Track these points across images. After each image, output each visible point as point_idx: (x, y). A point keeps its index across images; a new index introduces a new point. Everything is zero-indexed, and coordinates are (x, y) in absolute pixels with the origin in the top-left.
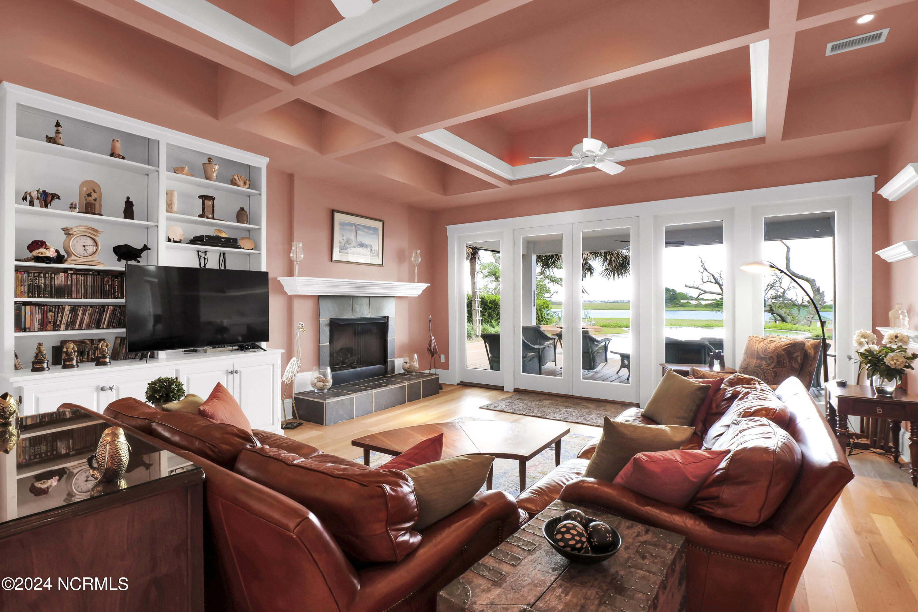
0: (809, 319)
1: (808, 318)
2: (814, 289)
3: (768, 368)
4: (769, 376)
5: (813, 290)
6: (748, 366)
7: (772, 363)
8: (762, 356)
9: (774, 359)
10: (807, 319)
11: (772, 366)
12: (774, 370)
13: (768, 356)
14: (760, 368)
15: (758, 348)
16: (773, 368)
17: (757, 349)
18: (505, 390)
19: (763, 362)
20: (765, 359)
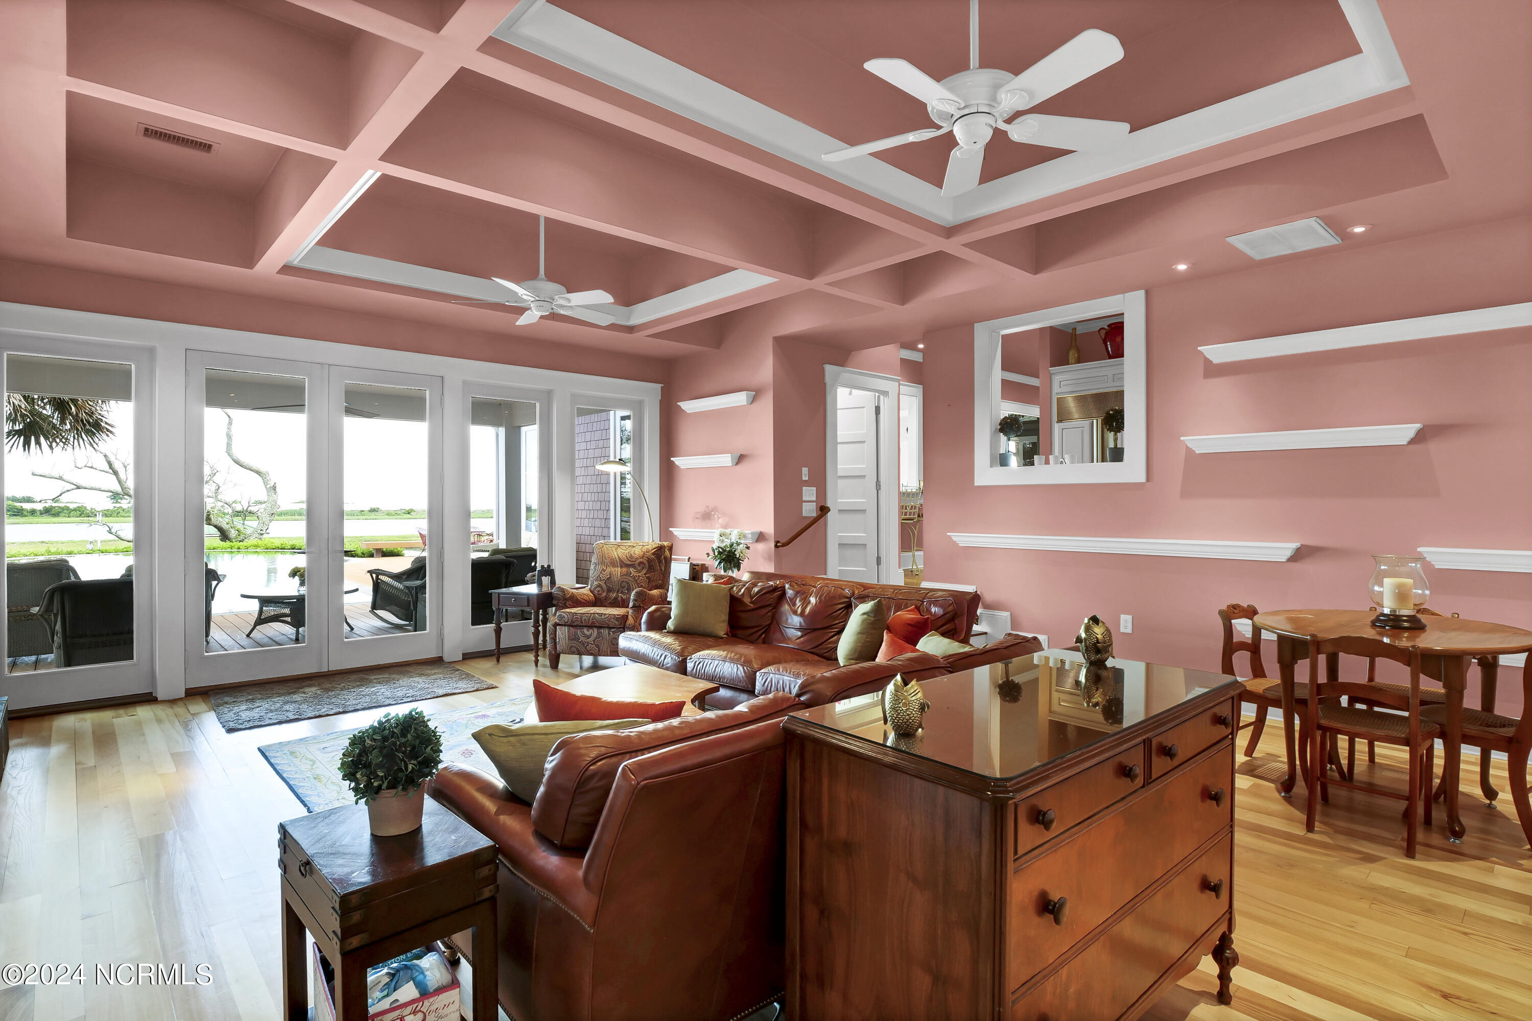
0: (261, 532)
1: (261, 530)
2: (268, 486)
3: (640, 574)
4: (642, 582)
5: (266, 488)
6: (610, 577)
7: (643, 568)
8: (629, 563)
9: (645, 565)
10: (259, 531)
11: (644, 571)
12: (647, 576)
13: (638, 561)
14: (629, 576)
15: (619, 555)
16: (645, 574)
17: (619, 557)
18: (159, 699)
19: (631, 570)
20: (633, 566)
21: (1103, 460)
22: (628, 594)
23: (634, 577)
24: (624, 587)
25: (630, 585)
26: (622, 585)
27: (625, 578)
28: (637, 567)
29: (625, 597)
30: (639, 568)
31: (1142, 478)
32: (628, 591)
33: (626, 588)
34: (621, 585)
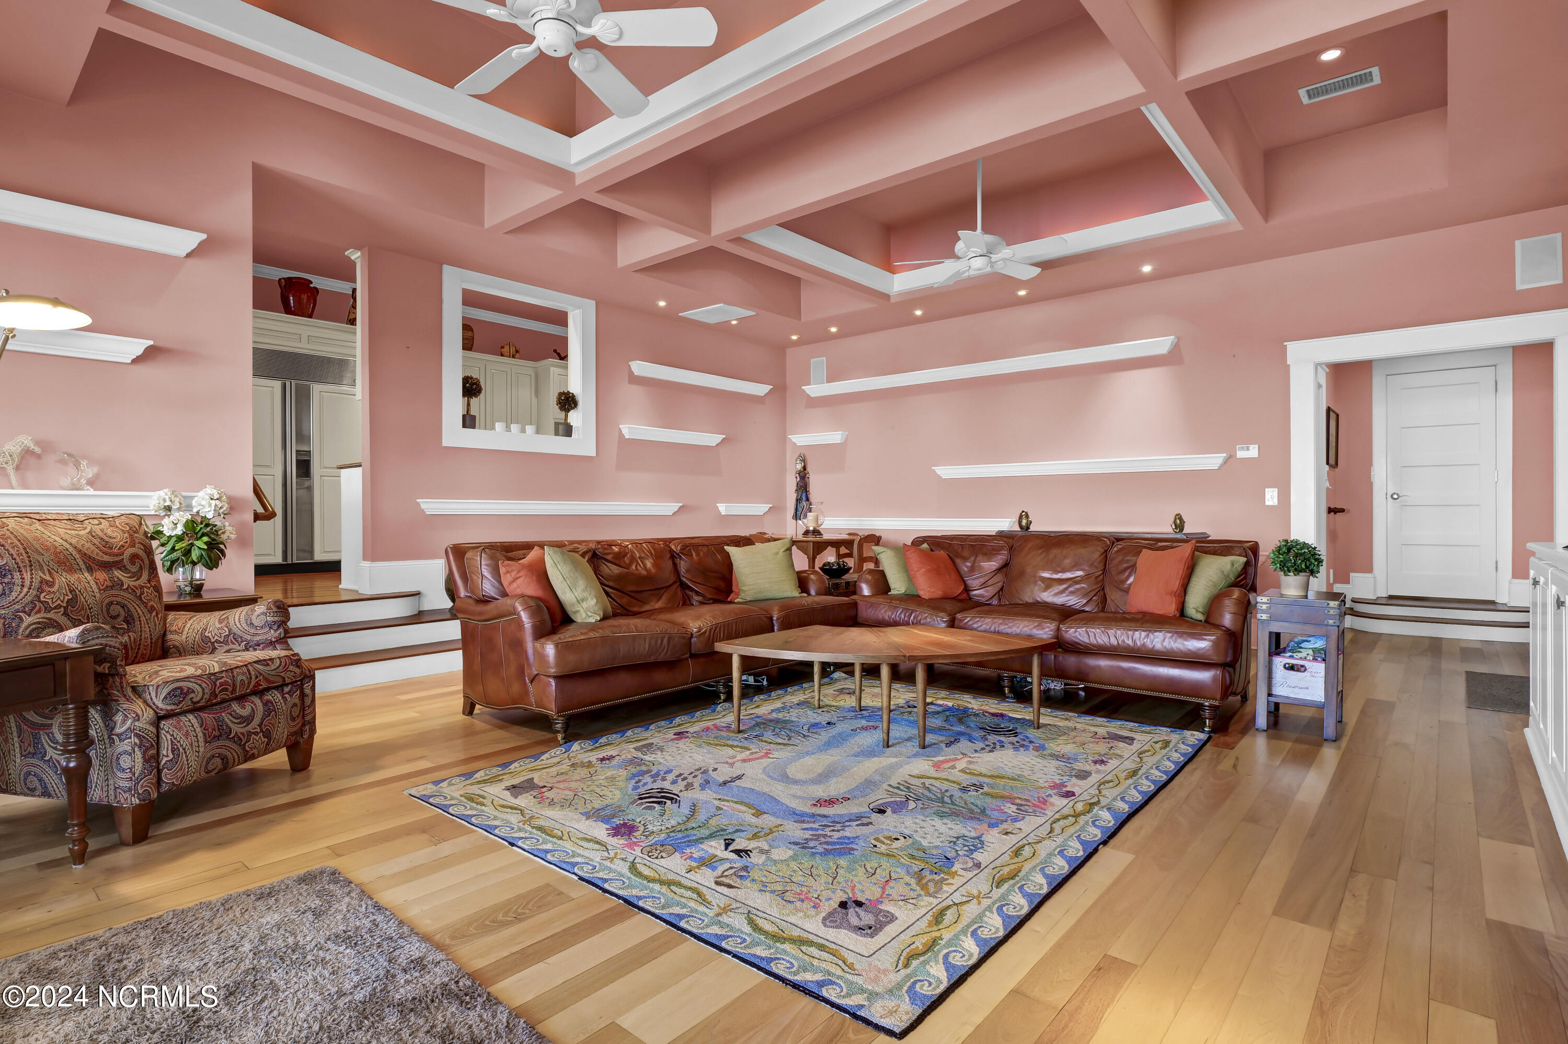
19: (117, 573)
20: (119, 565)
21: (557, 434)
22: (129, 630)
23: (133, 591)
24: (118, 615)
25: (129, 610)
26: (113, 613)
27: (113, 596)
28: (128, 567)
29: (126, 638)
30: (134, 569)
31: (593, 453)
32: (128, 623)
33: (122, 618)
34: (108, 613)
